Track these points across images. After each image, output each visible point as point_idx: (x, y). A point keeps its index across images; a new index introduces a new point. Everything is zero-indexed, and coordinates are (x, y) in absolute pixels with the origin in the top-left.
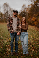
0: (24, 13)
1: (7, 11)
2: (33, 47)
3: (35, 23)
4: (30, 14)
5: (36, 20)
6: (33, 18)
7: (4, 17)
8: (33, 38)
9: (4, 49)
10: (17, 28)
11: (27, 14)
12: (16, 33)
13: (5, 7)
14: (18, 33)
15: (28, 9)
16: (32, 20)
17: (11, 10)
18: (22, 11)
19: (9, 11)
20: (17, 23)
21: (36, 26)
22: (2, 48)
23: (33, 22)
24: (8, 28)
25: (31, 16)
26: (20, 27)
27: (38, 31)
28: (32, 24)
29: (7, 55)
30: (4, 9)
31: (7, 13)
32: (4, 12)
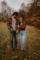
0: (24, 12)
1: (5, 10)
2: (31, 45)
3: (34, 23)
4: (29, 14)
5: (35, 20)
6: (33, 18)
7: (1, 16)
8: (32, 37)
9: (5, 46)
10: (16, 27)
11: (26, 13)
12: (15, 32)
13: (2, 6)
14: (17, 32)
15: (27, 8)
16: (31, 20)
17: (9, 8)
18: (21, 10)
19: (7, 10)
20: (16, 22)
21: (35, 26)
22: (3, 45)
23: (32, 22)
24: (8, 27)
25: (30, 16)
26: (19, 26)
27: (36, 31)
28: (32, 24)
29: (8, 51)
30: (2, 7)
31: (5, 12)
32: (2, 11)
